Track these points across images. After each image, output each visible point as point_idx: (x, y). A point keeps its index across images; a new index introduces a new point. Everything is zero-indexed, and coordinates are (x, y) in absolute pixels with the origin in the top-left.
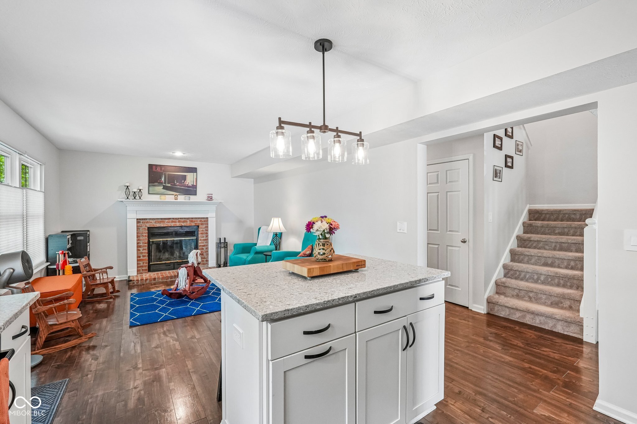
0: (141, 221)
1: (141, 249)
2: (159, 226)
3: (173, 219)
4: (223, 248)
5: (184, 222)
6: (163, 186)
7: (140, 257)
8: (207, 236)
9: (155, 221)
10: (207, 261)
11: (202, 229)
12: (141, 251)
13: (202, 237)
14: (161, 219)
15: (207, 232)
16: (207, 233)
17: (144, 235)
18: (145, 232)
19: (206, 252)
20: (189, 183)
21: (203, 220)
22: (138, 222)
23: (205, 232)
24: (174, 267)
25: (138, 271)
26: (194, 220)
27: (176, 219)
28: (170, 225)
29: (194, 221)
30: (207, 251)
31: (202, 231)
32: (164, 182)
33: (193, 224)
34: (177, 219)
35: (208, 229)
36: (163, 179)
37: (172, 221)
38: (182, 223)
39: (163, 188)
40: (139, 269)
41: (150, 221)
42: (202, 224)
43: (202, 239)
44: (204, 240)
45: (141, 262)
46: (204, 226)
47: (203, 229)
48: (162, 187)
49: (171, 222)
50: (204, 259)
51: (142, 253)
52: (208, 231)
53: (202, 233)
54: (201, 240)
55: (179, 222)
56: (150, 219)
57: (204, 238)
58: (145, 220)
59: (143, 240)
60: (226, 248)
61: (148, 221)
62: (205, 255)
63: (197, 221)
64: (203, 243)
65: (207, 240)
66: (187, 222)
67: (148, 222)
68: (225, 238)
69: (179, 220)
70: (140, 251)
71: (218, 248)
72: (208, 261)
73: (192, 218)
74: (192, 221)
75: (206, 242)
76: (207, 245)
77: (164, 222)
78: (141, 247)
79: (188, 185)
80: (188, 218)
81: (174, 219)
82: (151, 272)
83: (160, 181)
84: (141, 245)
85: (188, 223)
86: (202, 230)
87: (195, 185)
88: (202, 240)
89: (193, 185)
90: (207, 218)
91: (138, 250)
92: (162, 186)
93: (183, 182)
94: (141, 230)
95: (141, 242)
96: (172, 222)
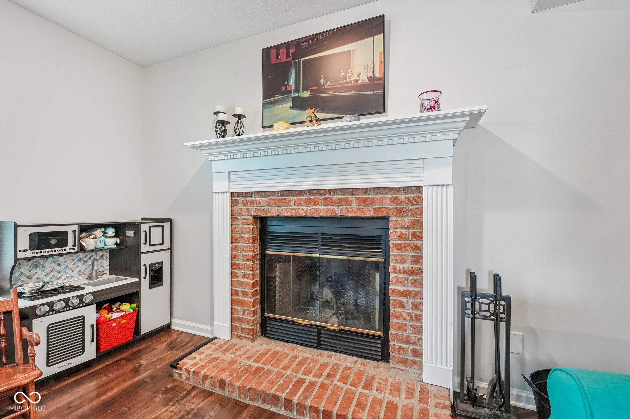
0: (241, 200)
1: (240, 272)
2: (277, 214)
3: (311, 192)
4: (487, 318)
5: (340, 202)
6: (294, 99)
7: (237, 294)
8: (418, 260)
9: (267, 198)
10: (418, 354)
11: (399, 230)
12: (240, 279)
13: (399, 258)
14: (282, 193)
15: (418, 242)
16: (418, 248)
17: (246, 236)
18: (248, 230)
19: (412, 320)
20: (359, 75)
21: (402, 196)
22: (234, 203)
23: (412, 243)
24: (319, 341)
25: (233, 329)
26: (371, 196)
27: (319, 192)
28: (302, 213)
29: (373, 202)
30: (419, 318)
31: (400, 237)
32: (293, 88)
33: (369, 212)
34: (321, 194)
35: (422, 232)
36: (292, 81)
37: (308, 199)
38: (335, 208)
39: (293, 107)
40: (236, 324)
41: (258, 199)
42: (399, 212)
43: (400, 266)
44: (405, 272)
45: (239, 308)
46: (407, 219)
47: (404, 231)
48: (290, 104)
49: (303, 203)
50: (404, 343)
51: (241, 284)
52: (421, 238)
53: (399, 247)
54: (395, 272)
55: (327, 202)
56: (259, 194)
57: (408, 266)
58: (246, 196)
59: (244, 251)
60: (502, 325)
61: (254, 199)
62: (410, 330)
63: (382, 199)
64: (403, 283)
65: (419, 272)
66: (350, 204)
67: (252, 203)
68: (497, 280)
69: (327, 196)
70: (238, 277)
71: (463, 316)
72: (422, 354)
73: (366, 190)
74: (364, 201)
75: (414, 283)
76: (419, 294)
77: (287, 202)
78: (239, 269)
79: (357, 81)
80: (353, 191)
81: (314, 194)
82: (266, 337)
83: (286, 88)
84: (240, 262)
85: (353, 206)
86: (399, 234)
87: (379, 79)
88: (400, 272)
89: (372, 79)
90: (419, 189)
91: (233, 275)
92: (287, 102)
93: (342, 74)
94: (240, 222)
95: (240, 254)
96: (309, 202)
